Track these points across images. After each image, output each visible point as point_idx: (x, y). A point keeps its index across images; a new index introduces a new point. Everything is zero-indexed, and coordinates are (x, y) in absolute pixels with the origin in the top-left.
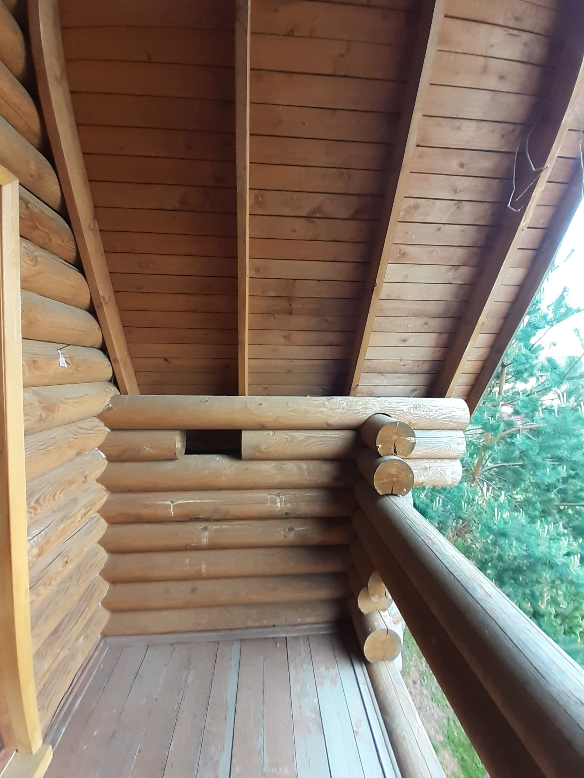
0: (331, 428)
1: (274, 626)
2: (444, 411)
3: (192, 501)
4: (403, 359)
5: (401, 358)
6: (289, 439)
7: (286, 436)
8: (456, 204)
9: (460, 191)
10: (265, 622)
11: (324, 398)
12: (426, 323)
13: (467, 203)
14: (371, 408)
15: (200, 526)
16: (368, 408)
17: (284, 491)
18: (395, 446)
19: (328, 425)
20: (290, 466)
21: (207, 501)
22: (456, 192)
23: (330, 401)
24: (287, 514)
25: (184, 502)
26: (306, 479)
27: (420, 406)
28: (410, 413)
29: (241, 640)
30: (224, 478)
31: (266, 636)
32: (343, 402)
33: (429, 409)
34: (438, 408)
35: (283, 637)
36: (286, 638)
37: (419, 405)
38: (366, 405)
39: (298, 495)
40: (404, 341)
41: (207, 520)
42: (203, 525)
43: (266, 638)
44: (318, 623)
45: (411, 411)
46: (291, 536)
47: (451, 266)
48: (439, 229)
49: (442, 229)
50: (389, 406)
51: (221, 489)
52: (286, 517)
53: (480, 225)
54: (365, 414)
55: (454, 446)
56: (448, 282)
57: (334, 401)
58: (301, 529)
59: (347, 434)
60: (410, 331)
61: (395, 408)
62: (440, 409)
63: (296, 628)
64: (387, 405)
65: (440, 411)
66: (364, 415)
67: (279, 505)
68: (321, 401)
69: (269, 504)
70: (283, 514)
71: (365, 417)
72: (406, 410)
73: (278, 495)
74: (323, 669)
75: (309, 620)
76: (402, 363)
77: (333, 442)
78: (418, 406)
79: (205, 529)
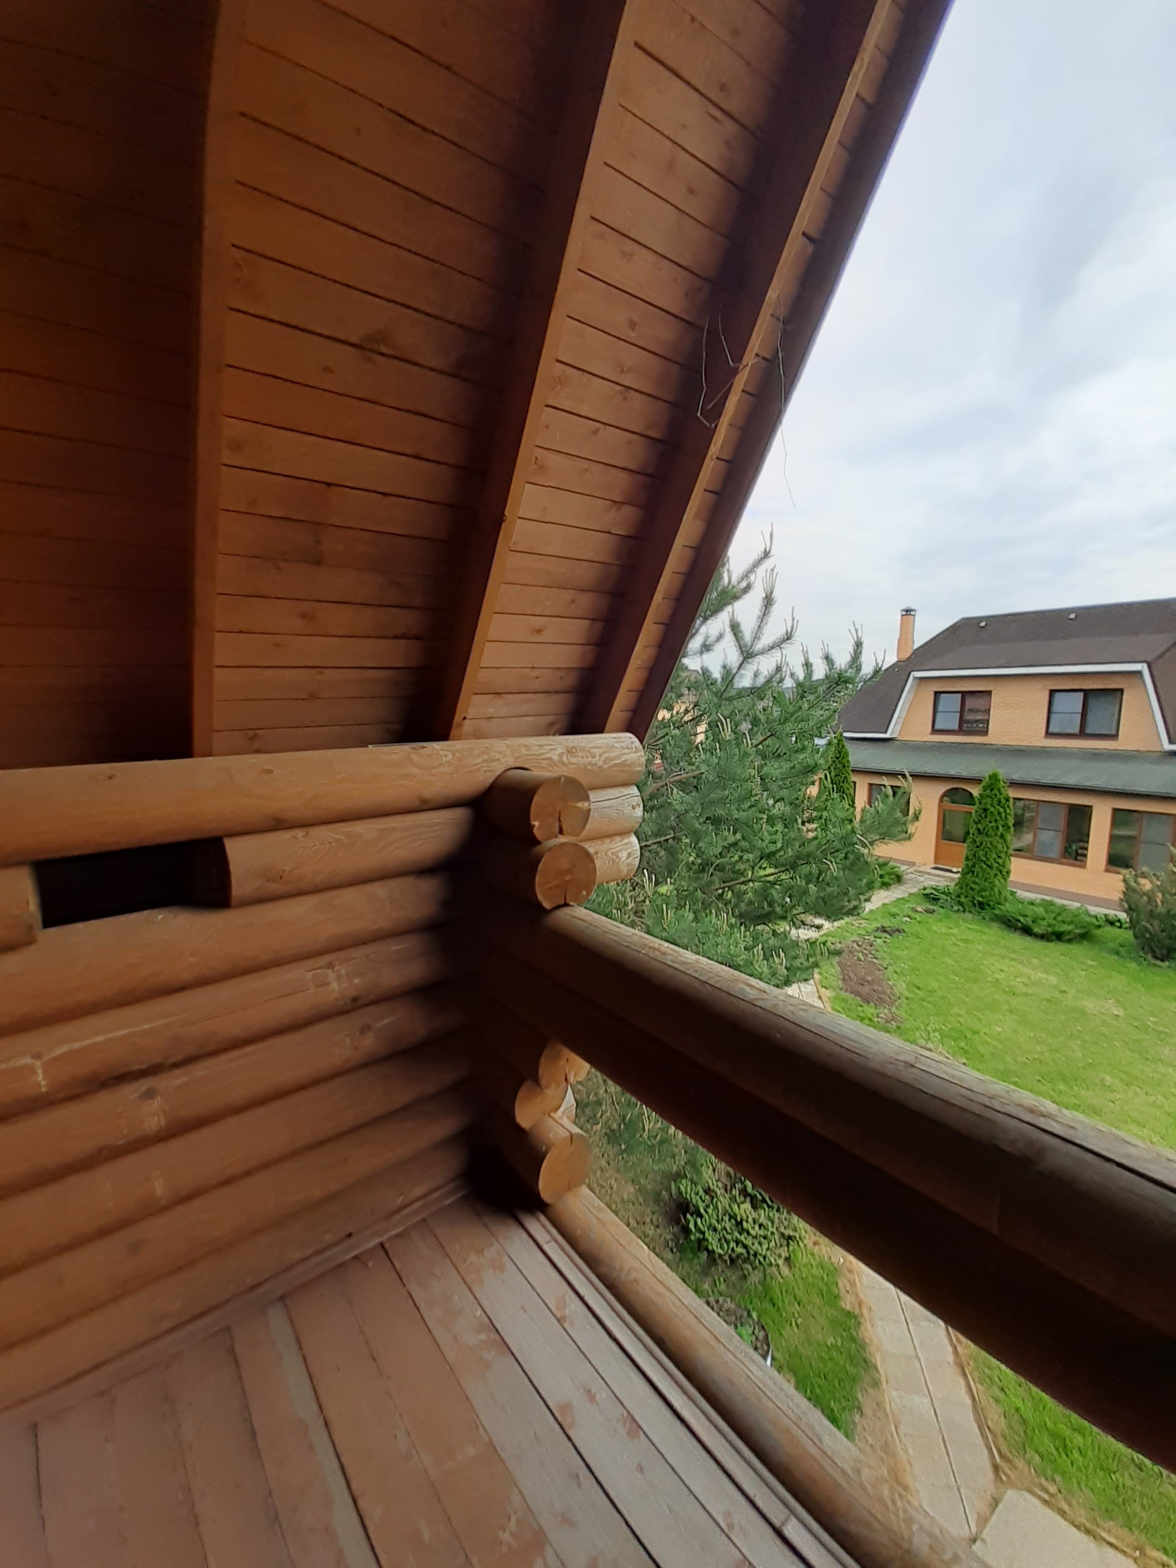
0: (427, 807)
1: (350, 1235)
2: (612, 755)
3: (101, 1038)
4: (535, 666)
5: (533, 664)
6: (345, 841)
7: (337, 837)
8: (621, 392)
9: (628, 371)
10: (329, 1238)
11: (406, 748)
12: (573, 601)
13: (637, 394)
14: (499, 760)
15: (131, 1092)
16: (493, 761)
17: (342, 955)
18: (560, 821)
19: (424, 801)
20: (350, 897)
21: (146, 1026)
22: (622, 371)
23: (419, 752)
24: (355, 999)
25: (77, 1045)
26: (385, 920)
27: (576, 749)
28: (563, 762)
29: (282, 1298)
30: (190, 959)
31: (339, 1261)
32: (446, 752)
33: (590, 752)
34: (602, 750)
35: (375, 1247)
36: (382, 1245)
37: (574, 747)
38: (488, 754)
39: (373, 955)
40: (539, 631)
41: (153, 1070)
42: (143, 1085)
43: (340, 1266)
44: (436, 1190)
45: (565, 759)
46: (369, 1043)
47: (609, 502)
48: (596, 432)
49: (600, 433)
50: (528, 753)
51: (183, 988)
52: (353, 1006)
53: (652, 438)
54: (490, 771)
55: (628, 810)
56: (605, 530)
57: (428, 751)
58: (385, 1021)
59: (460, 815)
60: (549, 614)
61: (539, 755)
62: (605, 752)
63: (397, 1217)
64: (524, 752)
65: (606, 755)
66: (489, 773)
67: (335, 985)
68: (401, 754)
69: (312, 990)
70: (345, 1004)
71: (490, 778)
72: (556, 758)
73: (330, 966)
74: (473, 1258)
75: (417, 1192)
76: (535, 673)
77: (434, 834)
78: (574, 750)
79: (149, 1094)
